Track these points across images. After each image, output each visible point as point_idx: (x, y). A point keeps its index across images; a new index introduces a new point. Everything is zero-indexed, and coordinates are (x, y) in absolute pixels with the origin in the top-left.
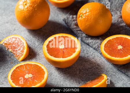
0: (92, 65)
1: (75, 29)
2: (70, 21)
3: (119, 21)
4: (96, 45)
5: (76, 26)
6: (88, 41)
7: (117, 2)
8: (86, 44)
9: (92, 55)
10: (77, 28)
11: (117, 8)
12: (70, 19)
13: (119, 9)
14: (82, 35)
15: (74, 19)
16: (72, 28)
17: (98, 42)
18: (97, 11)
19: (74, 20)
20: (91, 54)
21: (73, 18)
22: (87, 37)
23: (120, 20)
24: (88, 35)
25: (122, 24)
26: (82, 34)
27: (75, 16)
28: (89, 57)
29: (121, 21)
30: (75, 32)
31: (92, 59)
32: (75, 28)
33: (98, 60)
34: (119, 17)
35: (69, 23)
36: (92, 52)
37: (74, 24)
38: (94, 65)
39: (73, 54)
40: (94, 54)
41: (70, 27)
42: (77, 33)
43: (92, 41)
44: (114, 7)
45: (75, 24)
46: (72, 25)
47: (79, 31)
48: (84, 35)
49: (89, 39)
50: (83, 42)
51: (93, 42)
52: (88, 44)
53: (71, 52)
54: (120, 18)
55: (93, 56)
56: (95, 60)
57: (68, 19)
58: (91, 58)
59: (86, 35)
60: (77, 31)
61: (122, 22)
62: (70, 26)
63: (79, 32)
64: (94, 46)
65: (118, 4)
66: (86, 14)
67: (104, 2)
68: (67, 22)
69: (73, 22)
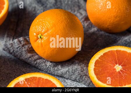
1: (30, 59)
2: (18, 48)
3: (85, 27)
4: (76, 73)
5: (30, 54)
6: (60, 72)
10: (33, 56)
11: (73, 8)
12: (16, 46)
13: (75, 8)
14: (46, 65)
15: (22, 44)
16: (26, 59)
17: (77, 69)
19: (23, 46)
22: (55, 66)
23: (86, 25)
24: (54, 62)
25: (91, 29)
26: (45, 62)
27: (21, 39)
29: (88, 25)
30: (34, 63)
32: (30, 57)
34: (83, 20)
35: (17, 52)
37: (25, 51)
41: (21, 58)
42: (37, 63)
43: (67, 69)
44: (66, 7)
45: (27, 50)
46: (24, 53)
47: (38, 59)
48: (49, 64)
49: (60, 67)
52: (61, 76)
54: (85, 22)
57: (12, 46)
59: (51, 62)
60: (35, 60)
61: (90, 26)
62: (20, 56)
63: (38, 61)
64: (74, 77)
65: (70, 2)
66: (48, 32)
67: (49, 4)
68: (14, 51)
69: (23, 48)
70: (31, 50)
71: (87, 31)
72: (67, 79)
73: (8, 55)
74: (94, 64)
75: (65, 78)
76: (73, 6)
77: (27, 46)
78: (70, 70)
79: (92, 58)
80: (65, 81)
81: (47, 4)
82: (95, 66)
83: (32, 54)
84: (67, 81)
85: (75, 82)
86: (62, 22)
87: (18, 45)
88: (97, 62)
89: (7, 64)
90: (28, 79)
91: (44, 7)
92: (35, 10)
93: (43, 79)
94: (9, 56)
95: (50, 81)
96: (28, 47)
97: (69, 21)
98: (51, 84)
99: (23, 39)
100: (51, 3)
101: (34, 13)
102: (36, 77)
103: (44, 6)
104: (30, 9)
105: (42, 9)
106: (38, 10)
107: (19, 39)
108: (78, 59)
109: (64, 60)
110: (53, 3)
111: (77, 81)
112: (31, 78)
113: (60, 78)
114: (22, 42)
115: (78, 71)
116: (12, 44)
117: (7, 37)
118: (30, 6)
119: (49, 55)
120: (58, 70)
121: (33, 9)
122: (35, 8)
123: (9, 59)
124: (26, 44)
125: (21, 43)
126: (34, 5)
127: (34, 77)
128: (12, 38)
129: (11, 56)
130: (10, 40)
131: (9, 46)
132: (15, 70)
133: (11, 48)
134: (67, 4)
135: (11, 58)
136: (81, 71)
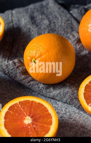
1: (24, 81)
2: (12, 70)
3: (77, 49)
4: (67, 96)
5: (24, 76)
6: (51, 95)
7: (61, 21)
8: (50, 98)
9: (65, 114)
10: (26, 78)
11: (66, 30)
12: (11, 67)
13: (68, 30)
14: (39, 87)
16: (20, 80)
17: (67, 92)
18: (56, 49)
19: (18, 67)
20: (64, 112)
21: (15, 63)
22: (47, 88)
23: (78, 47)
24: (47, 84)
25: (83, 52)
26: (38, 84)
27: (16, 61)
28: (63, 118)
29: (80, 48)
30: (27, 85)
32: (24, 79)
33: (78, 118)
34: (75, 42)
35: (12, 73)
36: (64, 109)
37: (19, 72)
39: (50, 127)
40: (67, 111)
41: (15, 79)
42: (30, 85)
43: (58, 92)
44: (60, 29)
45: (22, 71)
46: (18, 75)
47: (31, 81)
48: (41, 86)
49: (52, 89)
50: (44, 96)
51: (60, 95)
52: (53, 98)
53: (46, 125)
54: (77, 44)
55: (68, 114)
56: (74, 120)
57: (7, 67)
58: (66, 118)
59: (44, 84)
60: (29, 82)
61: (82, 49)
62: (15, 77)
63: (32, 83)
64: (65, 100)
65: (63, 24)
66: (41, 57)
67: (43, 25)
68: (8, 72)
69: (18, 70)
70: (25, 72)
71: (79, 53)
72: (58, 101)
73: (3, 75)
74: (84, 89)
75: (56, 100)
76: (66, 28)
77: (21, 68)
78: (62, 93)
79: (83, 83)
80: (56, 103)
81: (41, 25)
82: (85, 90)
83: (26, 76)
84: (58, 103)
85: (66, 104)
86: (55, 48)
87: (13, 66)
88: (87, 87)
89: (2, 84)
90: (22, 102)
91: (38, 29)
92: (29, 31)
93: (36, 102)
94: (4, 77)
95: (42, 105)
96: (23, 69)
97: (61, 46)
98: (43, 107)
99: (18, 61)
100: (46, 24)
101: (29, 34)
102: (30, 101)
103: (38, 27)
104: (25, 30)
105: (36, 30)
106: (33, 31)
107: (14, 60)
108: (69, 83)
109: (56, 83)
110: (47, 25)
111: (68, 104)
112: (24, 101)
113: (52, 100)
114: (17, 64)
115: (68, 94)
116: (7, 65)
117: (3, 57)
118: (25, 27)
119: (42, 78)
120: (50, 92)
121: (28, 30)
122: (30, 29)
123: (4, 80)
124: (20, 66)
125: (15, 65)
126: (28, 26)
127: (27, 101)
128: (8, 58)
129: (6, 77)
130: (5, 60)
131: (4, 67)
132: (10, 91)
133: (6, 70)
134: (60, 26)
135: (6, 79)
136: (72, 95)
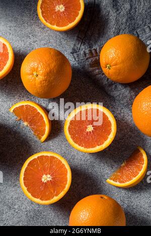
0: (123, 132)
31: (122, 121)
38: (126, 131)
